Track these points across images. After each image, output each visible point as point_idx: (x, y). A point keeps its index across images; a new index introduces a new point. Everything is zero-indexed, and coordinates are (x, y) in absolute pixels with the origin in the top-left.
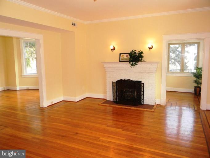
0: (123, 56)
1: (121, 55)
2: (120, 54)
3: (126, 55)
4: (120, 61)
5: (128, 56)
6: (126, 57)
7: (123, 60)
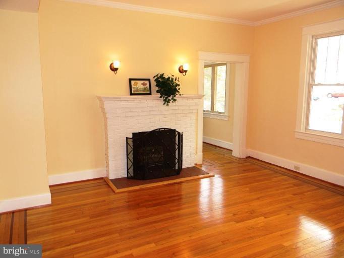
0: (136, 84)
1: (133, 82)
2: (130, 80)
3: (143, 82)
4: (132, 94)
5: (146, 84)
6: (143, 87)
7: (137, 91)
